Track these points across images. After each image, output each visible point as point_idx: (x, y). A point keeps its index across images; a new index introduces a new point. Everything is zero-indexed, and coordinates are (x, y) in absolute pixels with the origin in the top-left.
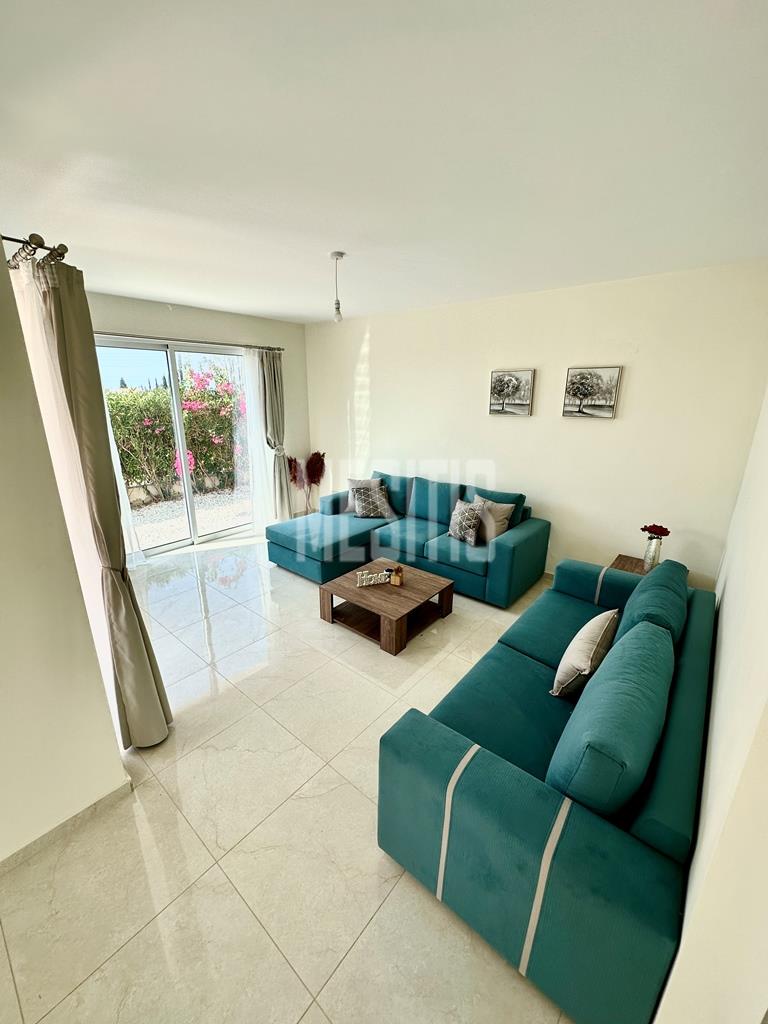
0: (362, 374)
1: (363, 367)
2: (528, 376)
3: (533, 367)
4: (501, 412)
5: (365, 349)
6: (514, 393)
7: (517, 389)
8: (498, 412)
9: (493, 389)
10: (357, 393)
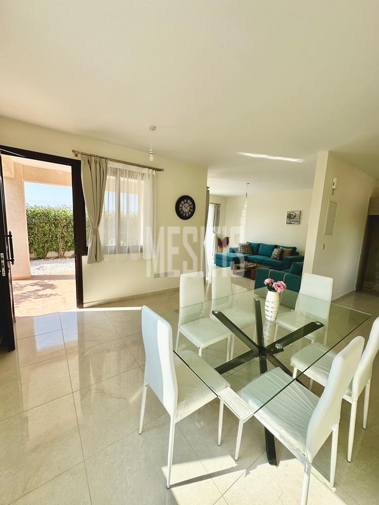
0: (244, 213)
1: (244, 211)
2: (299, 213)
3: (300, 210)
4: (290, 223)
5: (246, 206)
6: (294, 218)
7: (295, 216)
8: (289, 223)
9: (288, 216)
10: (242, 219)
